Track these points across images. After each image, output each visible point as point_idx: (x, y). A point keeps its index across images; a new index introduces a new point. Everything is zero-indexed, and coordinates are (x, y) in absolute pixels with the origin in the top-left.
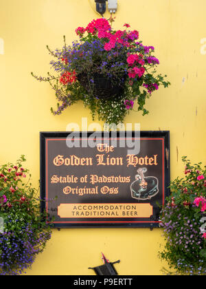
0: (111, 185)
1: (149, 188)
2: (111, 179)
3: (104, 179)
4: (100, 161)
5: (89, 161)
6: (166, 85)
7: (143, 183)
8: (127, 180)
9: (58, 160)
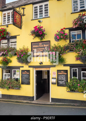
0: (41, 50)
1: (47, 50)
2: (41, 49)
3: (40, 49)
4: (40, 46)
5: (38, 46)
6: (46, 34)
7: (46, 49)
8: (44, 49)
9: (34, 46)
